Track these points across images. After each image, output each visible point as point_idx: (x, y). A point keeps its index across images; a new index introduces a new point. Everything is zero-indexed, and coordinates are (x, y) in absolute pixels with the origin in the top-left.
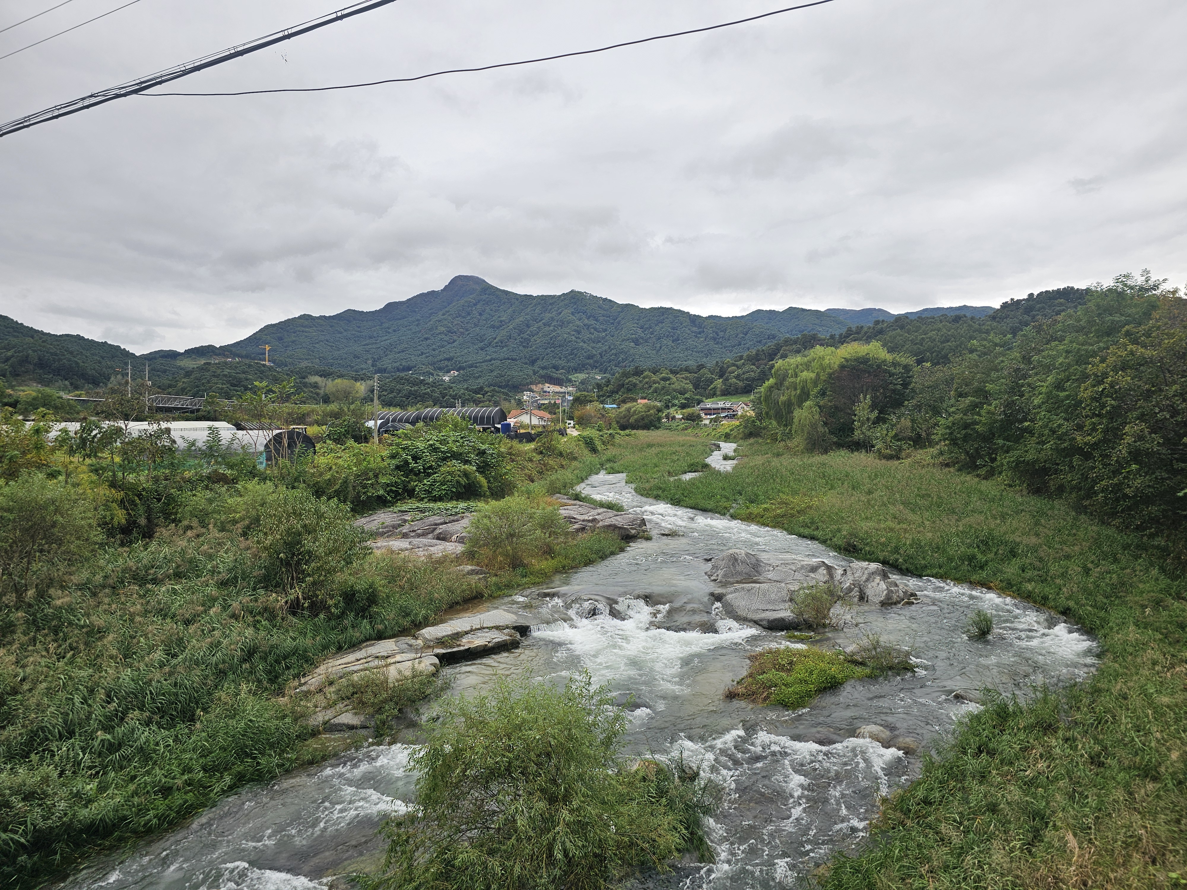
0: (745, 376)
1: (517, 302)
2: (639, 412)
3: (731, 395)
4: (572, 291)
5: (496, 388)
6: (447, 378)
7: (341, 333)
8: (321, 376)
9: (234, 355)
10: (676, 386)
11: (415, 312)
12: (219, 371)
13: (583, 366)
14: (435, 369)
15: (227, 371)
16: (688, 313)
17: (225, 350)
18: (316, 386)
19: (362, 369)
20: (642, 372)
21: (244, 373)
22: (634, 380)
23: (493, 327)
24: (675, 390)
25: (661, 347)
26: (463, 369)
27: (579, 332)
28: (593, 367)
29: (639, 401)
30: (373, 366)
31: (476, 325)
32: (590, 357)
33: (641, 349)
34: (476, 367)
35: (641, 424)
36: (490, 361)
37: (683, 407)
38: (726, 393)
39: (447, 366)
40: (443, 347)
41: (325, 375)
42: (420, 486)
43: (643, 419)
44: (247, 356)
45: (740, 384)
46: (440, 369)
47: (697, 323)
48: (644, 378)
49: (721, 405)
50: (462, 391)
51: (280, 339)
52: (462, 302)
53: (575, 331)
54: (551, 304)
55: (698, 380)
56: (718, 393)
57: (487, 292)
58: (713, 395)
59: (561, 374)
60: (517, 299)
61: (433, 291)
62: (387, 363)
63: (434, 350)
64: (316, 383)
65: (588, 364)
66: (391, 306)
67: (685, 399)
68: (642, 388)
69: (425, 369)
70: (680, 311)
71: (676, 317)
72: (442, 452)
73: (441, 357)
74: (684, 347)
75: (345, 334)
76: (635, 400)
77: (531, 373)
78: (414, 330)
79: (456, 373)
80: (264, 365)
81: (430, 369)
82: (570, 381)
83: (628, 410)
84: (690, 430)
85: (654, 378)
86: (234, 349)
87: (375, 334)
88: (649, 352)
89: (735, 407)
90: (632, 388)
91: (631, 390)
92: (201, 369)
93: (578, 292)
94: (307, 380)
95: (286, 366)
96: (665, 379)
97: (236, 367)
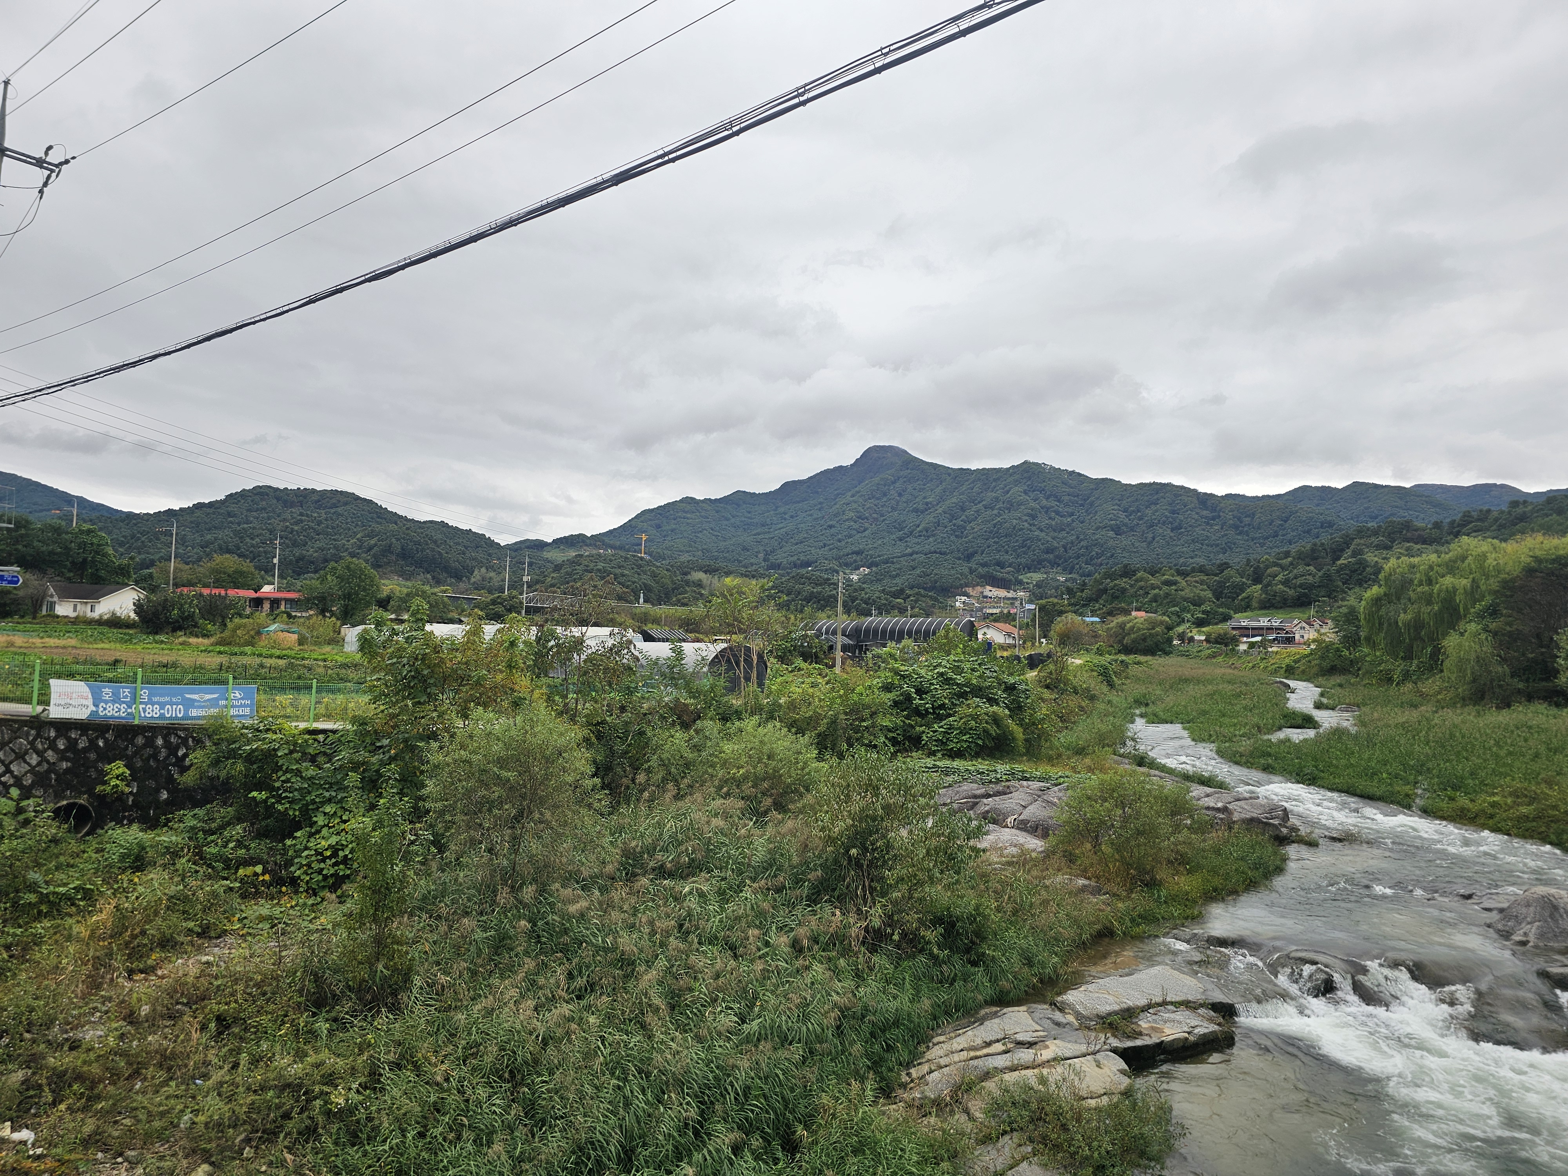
0: (1299, 581)
1: (948, 478)
2: (1139, 629)
3: (1276, 608)
4: (1026, 462)
5: (922, 591)
6: (855, 577)
7: (728, 520)
8: (706, 572)
9: (608, 546)
10: (1187, 593)
11: (817, 492)
12: (592, 565)
13: (1040, 562)
14: (841, 566)
15: (601, 565)
16: (1195, 491)
17: (597, 540)
18: (699, 584)
19: (752, 564)
20: (1134, 573)
21: (619, 567)
22: (1123, 583)
23: (916, 510)
24: (1185, 599)
25: (1154, 538)
26: (876, 565)
27: (1034, 517)
28: (1054, 564)
29: (1134, 613)
30: (765, 560)
31: (894, 509)
32: (1048, 551)
33: (1125, 541)
34: (893, 563)
35: (1142, 646)
36: (911, 555)
37: (1200, 623)
38: (1269, 605)
39: (855, 561)
40: (850, 536)
41: (709, 570)
42: (930, 732)
43: (1144, 640)
44: (621, 548)
45: (1291, 592)
46: (847, 565)
47: (1209, 503)
48: (1137, 581)
49: (1264, 622)
50: (877, 594)
51: (658, 527)
52: (876, 480)
53: (1029, 515)
54: (995, 480)
55: (1221, 584)
56: (1255, 604)
57: (910, 466)
58: (1246, 607)
59: (1008, 573)
60: (949, 475)
61: (841, 467)
62: (781, 557)
63: (840, 541)
64: (700, 580)
65: (1045, 560)
66: (789, 487)
67: (1203, 612)
68: (1135, 595)
69: (827, 565)
70: (1182, 487)
71: (1176, 496)
72: (958, 684)
73: (848, 550)
74: (1189, 538)
75: (733, 520)
76: (1127, 612)
77: (966, 571)
78: (815, 516)
79: (867, 571)
80: (642, 559)
81: (834, 565)
82: (1021, 583)
83: (1122, 626)
84: (1220, 659)
85: (1153, 581)
86: (606, 540)
87: (768, 521)
88: (1137, 544)
89: (1287, 626)
90: (1119, 595)
91: (1117, 597)
92: (573, 562)
93: (1034, 463)
94: (689, 577)
95: (664, 559)
96: (1168, 583)
97: (611, 560)
